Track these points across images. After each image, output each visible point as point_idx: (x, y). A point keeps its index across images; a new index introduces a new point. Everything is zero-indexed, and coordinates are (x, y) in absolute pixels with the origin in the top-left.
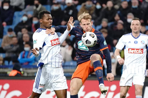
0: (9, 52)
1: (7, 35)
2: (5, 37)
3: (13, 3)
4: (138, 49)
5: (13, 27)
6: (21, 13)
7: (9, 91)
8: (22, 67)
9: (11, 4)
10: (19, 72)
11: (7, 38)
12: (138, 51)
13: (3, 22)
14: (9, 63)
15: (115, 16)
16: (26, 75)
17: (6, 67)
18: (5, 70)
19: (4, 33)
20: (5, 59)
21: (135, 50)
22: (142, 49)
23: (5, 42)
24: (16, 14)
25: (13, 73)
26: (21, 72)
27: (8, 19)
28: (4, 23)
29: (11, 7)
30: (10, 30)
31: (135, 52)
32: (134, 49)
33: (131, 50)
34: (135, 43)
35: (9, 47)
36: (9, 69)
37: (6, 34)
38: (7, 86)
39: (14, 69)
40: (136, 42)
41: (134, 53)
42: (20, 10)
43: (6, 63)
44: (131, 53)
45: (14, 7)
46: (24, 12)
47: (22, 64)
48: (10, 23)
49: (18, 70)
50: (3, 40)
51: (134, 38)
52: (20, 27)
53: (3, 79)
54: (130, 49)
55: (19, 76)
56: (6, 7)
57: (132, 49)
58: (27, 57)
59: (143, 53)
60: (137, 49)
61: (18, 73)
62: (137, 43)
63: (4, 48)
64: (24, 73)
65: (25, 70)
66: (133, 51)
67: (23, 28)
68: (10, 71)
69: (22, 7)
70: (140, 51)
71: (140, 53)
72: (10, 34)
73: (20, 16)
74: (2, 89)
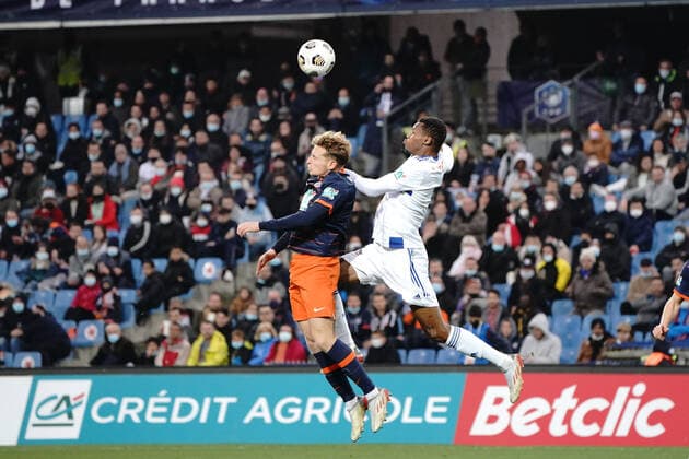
0: (644, 312)
1: (640, 274)
2: (634, 278)
3: (652, 202)
5: (652, 256)
6: (670, 224)
7: (645, 399)
8: (674, 346)
9: (648, 205)
10: (667, 357)
11: (639, 280)
13: (629, 245)
14: (644, 337)
16: (682, 362)
17: (638, 346)
18: (636, 353)
19: (633, 271)
20: (635, 328)
23: (635, 290)
24: (659, 226)
25: (653, 359)
26: (671, 355)
27: (642, 238)
28: (634, 248)
29: (647, 212)
30: (646, 263)
35: (645, 301)
36: (645, 350)
37: (637, 271)
38: (640, 389)
39: (656, 350)
42: (669, 218)
43: (639, 336)
46: (676, 222)
47: (673, 338)
48: (646, 246)
49: (666, 352)
50: (630, 285)
52: (667, 254)
53: (631, 372)
55: (666, 365)
56: (637, 212)
58: (684, 323)
61: (664, 359)
63: (633, 303)
64: (677, 360)
65: (680, 353)
67: (675, 257)
68: (647, 354)
69: (671, 211)
72: (646, 272)
73: (669, 231)
74: (631, 396)
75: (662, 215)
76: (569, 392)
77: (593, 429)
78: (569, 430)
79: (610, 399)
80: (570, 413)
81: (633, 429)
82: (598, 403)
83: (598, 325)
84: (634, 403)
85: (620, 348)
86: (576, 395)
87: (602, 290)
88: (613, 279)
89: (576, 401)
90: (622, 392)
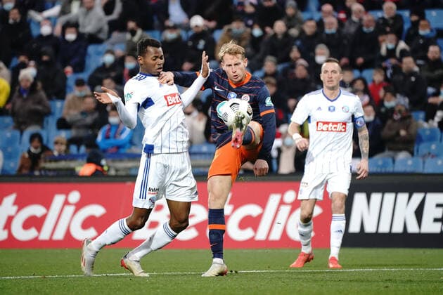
0: (78, 128)
1: (74, 93)
2: (69, 96)
3: (84, 27)
4: (337, 123)
5: (85, 76)
6: (101, 48)
7: (79, 206)
8: (106, 158)
9: (81, 30)
10: (99, 168)
11: (74, 98)
12: (336, 126)
13: (64, 66)
14: (78, 149)
15: (290, 50)
16: (113, 172)
17: (73, 158)
18: (72, 164)
19: (68, 90)
20: (71, 141)
21: (330, 125)
22: (344, 124)
23: (69, 108)
24: (92, 49)
25: (86, 169)
26: (102, 166)
28: (69, 69)
30: (80, 83)
31: (330, 129)
32: (328, 123)
33: (322, 124)
34: (329, 109)
35: (79, 117)
36: (80, 161)
37: (71, 90)
38: (75, 196)
39: (89, 161)
40: (332, 108)
41: (327, 130)
42: (100, 41)
43: (73, 149)
44: (322, 130)
45: (86, 36)
46: (106, 46)
47: (105, 151)
48: (79, 68)
49: (98, 163)
50: (66, 102)
51: (328, 99)
53: (67, 182)
54: (319, 124)
55: (99, 175)
56: (71, 36)
57: (325, 123)
58: (115, 137)
59: (345, 131)
60: (333, 123)
61: (97, 170)
62: (334, 110)
63: (68, 119)
64: (108, 170)
65: (111, 164)
66: (326, 126)
68: (82, 165)
69: (102, 36)
70: (340, 127)
71: (341, 131)
72: (80, 91)
73: (100, 54)
74: (66, 203)
75: (94, 39)
76: (10, 200)
77: (31, 234)
78: (10, 234)
79: (48, 206)
80: (10, 220)
81: (68, 233)
82: (36, 210)
83: (37, 140)
84: (69, 210)
85: (56, 160)
86: (15, 203)
87: (39, 107)
88: (50, 97)
89: (15, 208)
90: (58, 200)
